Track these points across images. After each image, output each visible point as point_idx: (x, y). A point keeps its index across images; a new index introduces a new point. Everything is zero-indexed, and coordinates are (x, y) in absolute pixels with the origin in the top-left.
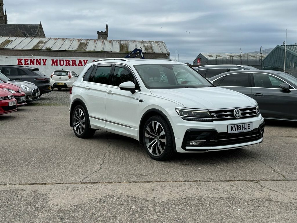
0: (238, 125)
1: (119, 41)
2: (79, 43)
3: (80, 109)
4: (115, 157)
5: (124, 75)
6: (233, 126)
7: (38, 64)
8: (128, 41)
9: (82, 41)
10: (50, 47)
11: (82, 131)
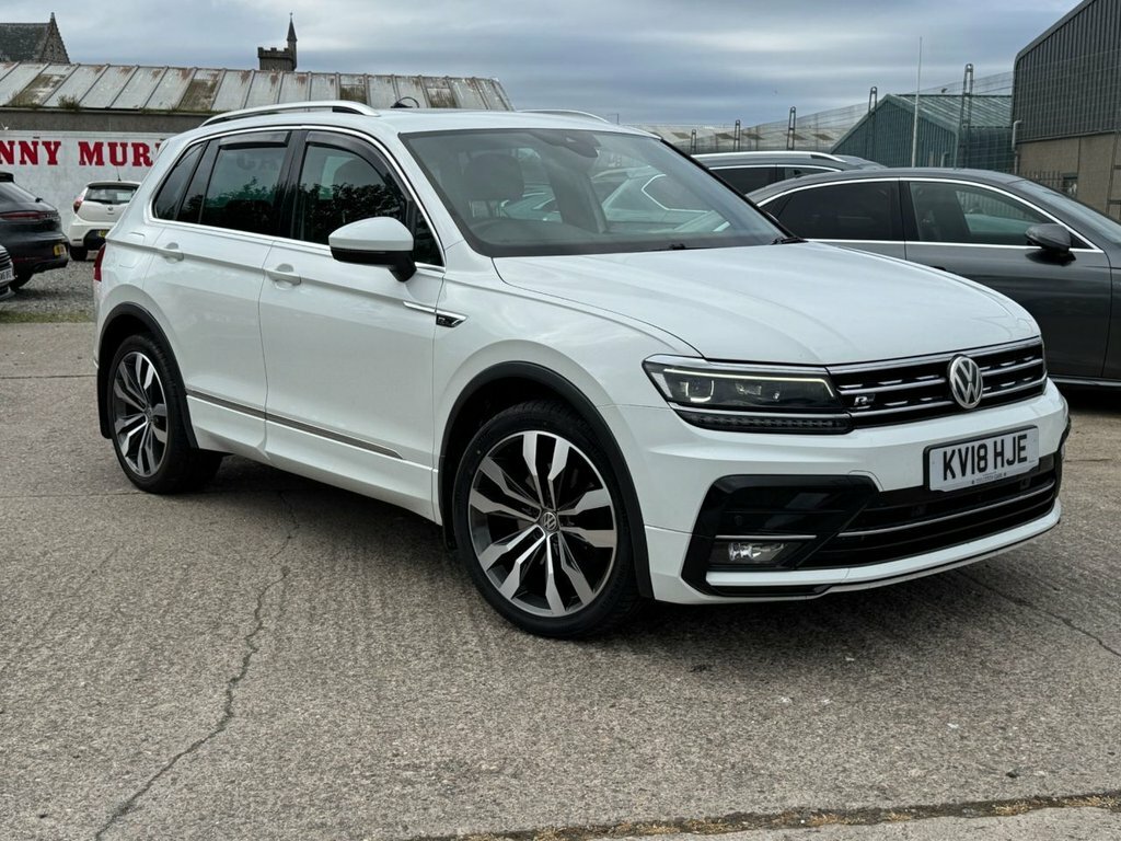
0: (977, 444)
1: (333, 77)
2: (185, 84)
3: (141, 356)
4: (311, 618)
5: (348, 191)
6: (954, 452)
7: (26, 158)
8: (369, 76)
9: (199, 77)
10: (78, 98)
11: (157, 458)
